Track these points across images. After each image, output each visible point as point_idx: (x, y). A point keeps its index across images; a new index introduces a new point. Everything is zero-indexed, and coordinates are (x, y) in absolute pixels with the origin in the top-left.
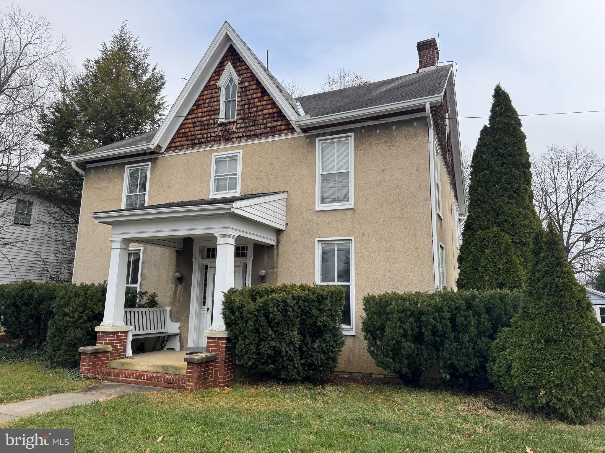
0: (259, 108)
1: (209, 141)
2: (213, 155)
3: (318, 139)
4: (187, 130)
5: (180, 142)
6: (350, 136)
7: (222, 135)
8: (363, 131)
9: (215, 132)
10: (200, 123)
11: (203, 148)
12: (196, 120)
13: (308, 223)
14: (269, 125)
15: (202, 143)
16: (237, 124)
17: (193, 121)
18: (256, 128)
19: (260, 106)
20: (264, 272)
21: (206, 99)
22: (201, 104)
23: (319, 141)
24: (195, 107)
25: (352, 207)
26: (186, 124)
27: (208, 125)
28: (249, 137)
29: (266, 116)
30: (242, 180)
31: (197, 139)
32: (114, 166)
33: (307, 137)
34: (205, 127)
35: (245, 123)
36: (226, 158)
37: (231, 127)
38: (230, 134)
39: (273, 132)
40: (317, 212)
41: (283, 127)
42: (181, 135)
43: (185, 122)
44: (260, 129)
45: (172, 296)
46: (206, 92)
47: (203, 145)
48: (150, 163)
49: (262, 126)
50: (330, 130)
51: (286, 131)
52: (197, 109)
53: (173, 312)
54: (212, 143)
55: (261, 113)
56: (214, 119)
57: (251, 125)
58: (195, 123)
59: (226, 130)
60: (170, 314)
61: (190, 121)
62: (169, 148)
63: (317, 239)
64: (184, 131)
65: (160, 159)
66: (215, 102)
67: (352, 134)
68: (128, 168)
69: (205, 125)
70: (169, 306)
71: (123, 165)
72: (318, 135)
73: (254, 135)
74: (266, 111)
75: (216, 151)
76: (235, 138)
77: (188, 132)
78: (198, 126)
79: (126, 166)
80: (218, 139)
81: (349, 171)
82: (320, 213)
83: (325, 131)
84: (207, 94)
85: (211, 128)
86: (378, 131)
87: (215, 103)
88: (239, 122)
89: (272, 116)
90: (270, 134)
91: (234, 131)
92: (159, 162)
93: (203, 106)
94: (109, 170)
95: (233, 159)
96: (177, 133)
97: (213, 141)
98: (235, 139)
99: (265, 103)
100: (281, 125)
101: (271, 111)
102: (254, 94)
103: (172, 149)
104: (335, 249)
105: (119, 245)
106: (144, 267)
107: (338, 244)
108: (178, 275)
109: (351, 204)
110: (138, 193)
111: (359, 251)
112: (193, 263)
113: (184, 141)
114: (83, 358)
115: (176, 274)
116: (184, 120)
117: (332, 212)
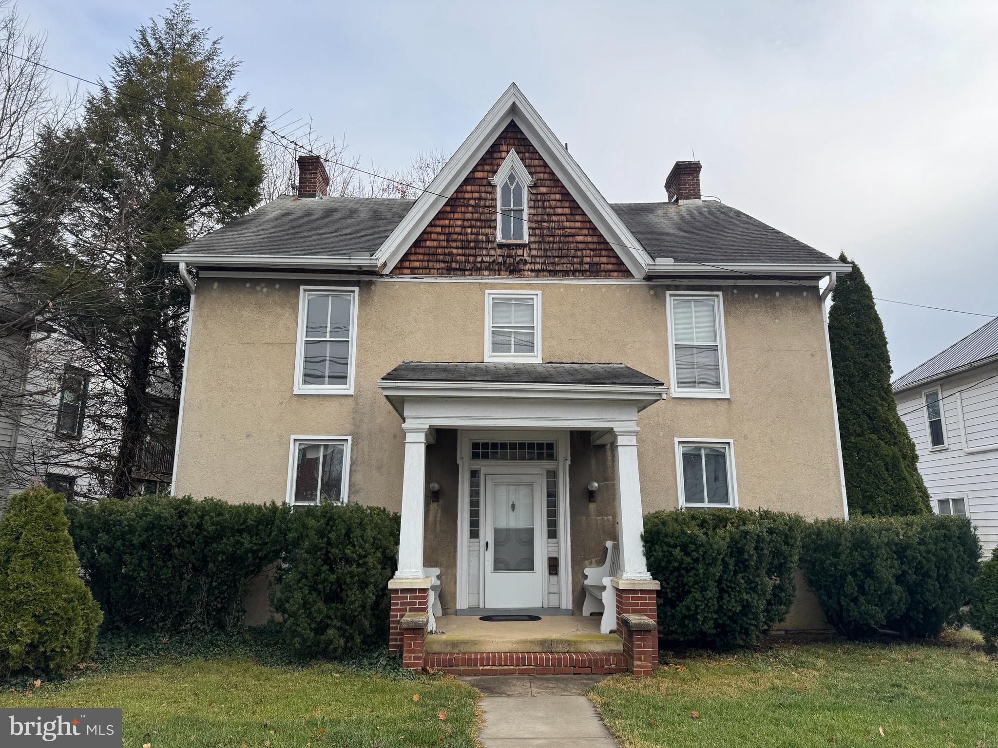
0: (568, 231)
1: (480, 269)
2: (487, 291)
3: (669, 292)
4: (435, 244)
5: (422, 261)
6: (717, 296)
7: (505, 263)
8: (735, 291)
9: (490, 256)
10: (460, 237)
11: (468, 278)
12: (451, 230)
13: (661, 414)
14: (588, 260)
15: (466, 270)
16: (530, 249)
17: (446, 231)
18: (565, 260)
19: (571, 228)
20: (596, 484)
21: (469, 199)
22: (461, 206)
23: (673, 295)
24: (448, 209)
25: (727, 396)
26: (431, 233)
27: (476, 241)
28: (554, 273)
29: (581, 246)
30: (543, 339)
31: (456, 262)
32: (270, 283)
33: (651, 288)
34: (470, 245)
35: (545, 250)
36: (511, 299)
37: (520, 252)
38: (518, 263)
39: (595, 271)
40: (674, 400)
41: (610, 267)
42: (423, 250)
43: (430, 229)
44: (572, 264)
46: (469, 188)
47: (467, 273)
48: (356, 289)
49: (575, 260)
50: (685, 282)
51: (616, 274)
52: (453, 212)
54: (486, 273)
55: (571, 239)
56: (486, 235)
57: (555, 254)
58: (450, 234)
59: (510, 256)
61: (439, 229)
62: (399, 269)
63: (677, 440)
64: (428, 244)
65: (377, 284)
66: (488, 207)
67: (720, 293)
68: (308, 290)
69: (470, 242)
71: (294, 285)
72: (669, 288)
73: (561, 271)
74: (580, 238)
75: (492, 286)
76: (528, 270)
77: (436, 248)
78: (455, 241)
79: (300, 288)
80: (496, 267)
81: (718, 344)
82: (678, 401)
83: (677, 282)
84: (472, 192)
85: (482, 248)
86: (756, 296)
87: (488, 210)
88: (532, 246)
89: (591, 246)
90: (588, 274)
91: (525, 260)
92: (377, 290)
93: (463, 209)
94: (258, 288)
95: (525, 303)
96: (416, 246)
97: (486, 269)
98: (527, 273)
99: (579, 225)
100: (607, 264)
101: (589, 239)
102: (558, 207)
103: (405, 271)
104: (700, 455)
105: (422, 437)
106: (355, 471)
107: (705, 448)
108: (435, 486)
109: (724, 392)
110: (328, 339)
111: (742, 460)
112: (457, 466)
113: (428, 261)
114: (410, 639)
115: (432, 485)
116: (428, 226)
117: (697, 401)
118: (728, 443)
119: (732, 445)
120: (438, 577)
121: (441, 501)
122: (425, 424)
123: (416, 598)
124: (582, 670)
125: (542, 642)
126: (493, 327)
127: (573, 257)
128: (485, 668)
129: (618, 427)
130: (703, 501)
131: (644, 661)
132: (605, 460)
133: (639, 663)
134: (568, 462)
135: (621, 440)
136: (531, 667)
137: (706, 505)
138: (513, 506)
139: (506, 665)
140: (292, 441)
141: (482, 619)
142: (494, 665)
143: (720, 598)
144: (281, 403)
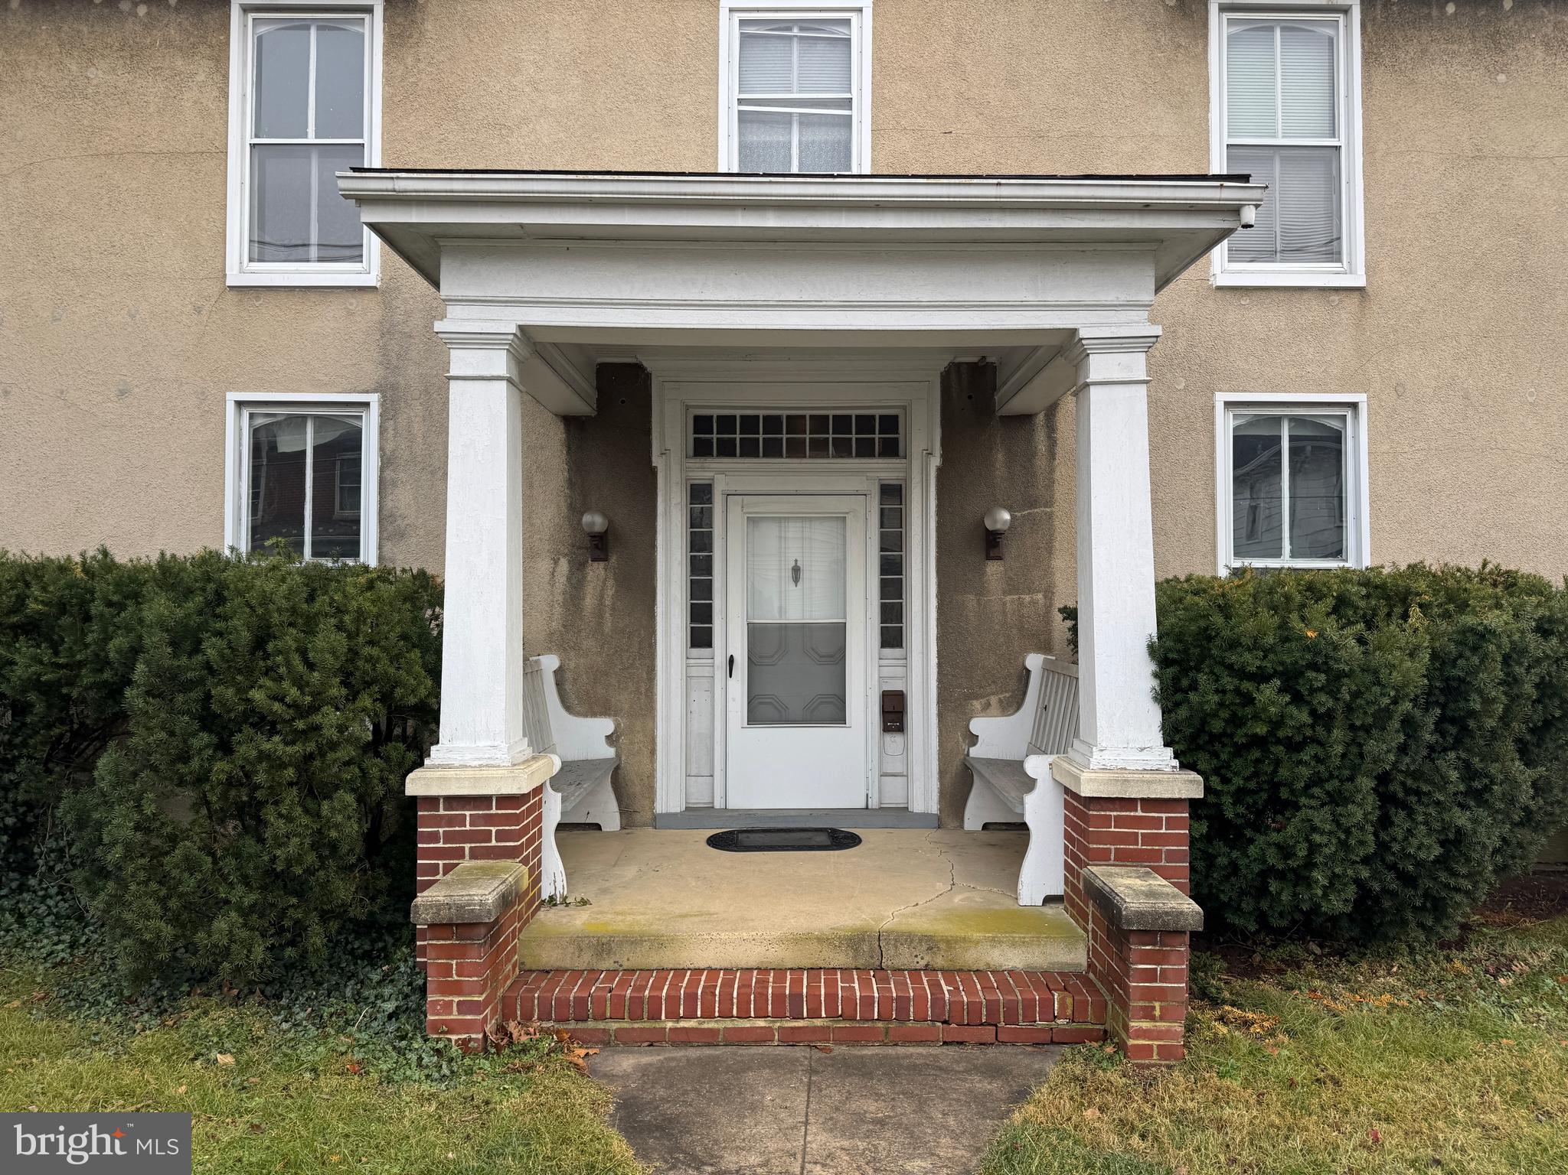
2: (726, 4)
6: (1345, 10)
13: (1181, 331)
20: (1006, 516)
23: (1223, 11)
25: (1360, 281)
36: (786, 25)
40: (1220, 294)
45: (558, 610)
53: (569, 675)
60: (559, 685)
63: (1221, 398)
67: (1355, 4)
68: (247, 11)
70: (549, 651)
81: (1340, 141)
82: (1228, 295)
104: (1279, 438)
105: (499, 362)
106: (394, 484)
107: (1293, 419)
108: (595, 521)
109: (1351, 271)
110: (311, 139)
111: (1385, 447)
112: (653, 472)
114: (448, 952)
115: (587, 518)
117: (1282, 296)
118: (1354, 406)
119: (1363, 410)
120: (610, 739)
121: (613, 559)
122: (508, 321)
123: (490, 820)
124: (966, 1034)
125: (855, 940)
126: (740, 101)
128: (683, 1024)
129: (1092, 325)
130: (1277, 554)
131: (1162, 1018)
132: (1031, 455)
133: (1145, 1025)
134: (936, 461)
135: (1099, 366)
136: (818, 1022)
137: (1286, 561)
138: (796, 571)
139: (744, 1015)
140: (231, 408)
141: (716, 842)
142: (708, 1015)
143: (1385, 822)
144: (198, 310)
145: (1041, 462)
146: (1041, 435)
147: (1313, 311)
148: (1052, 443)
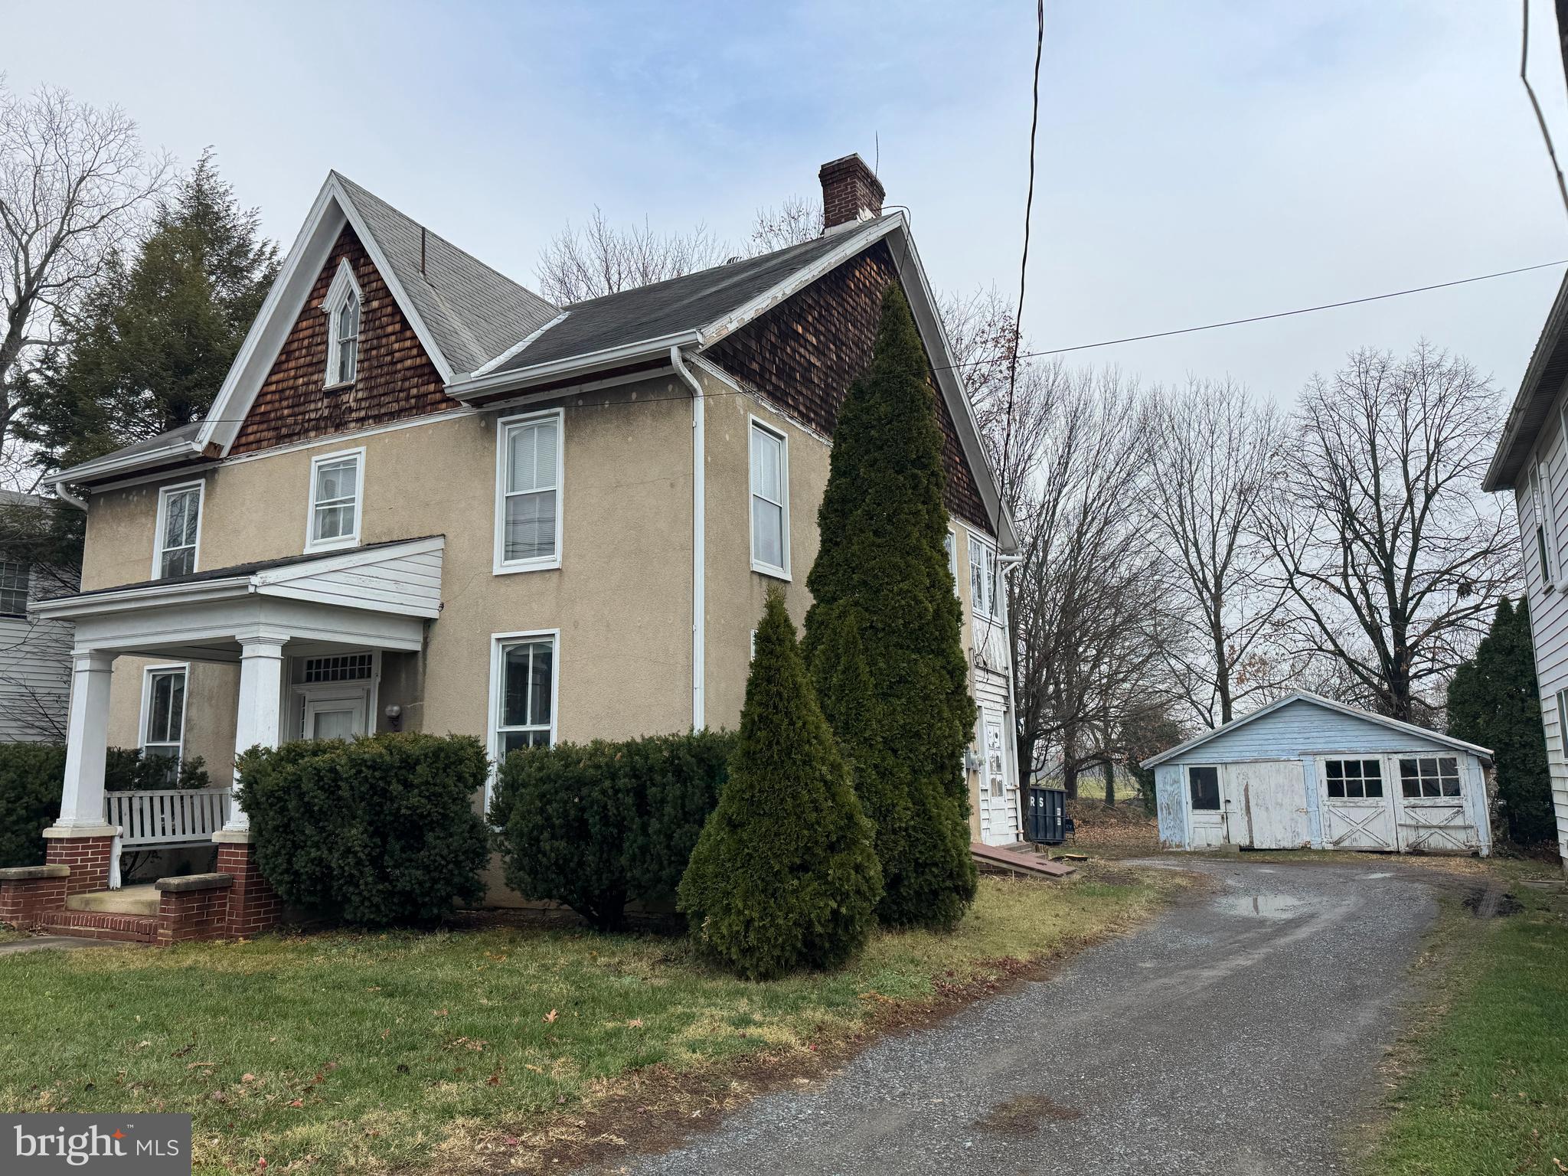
0: (397, 355)
1: (307, 431)
2: (314, 458)
3: (500, 420)
4: (269, 407)
5: (256, 433)
6: (557, 414)
7: (330, 417)
8: (580, 403)
9: (317, 410)
10: (292, 392)
11: (297, 445)
12: (285, 385)
13: (480, 601)
14: (414, 391)
15: (295, 435)
16: (356, 391)
17: (280, 386)
18: (391, 398)
19: (399, 351)
21: (303, 339)
22: (295, 351)
23: (505, 424)
24: (284, 357)
25: (556, 565)
26: (267, 393)
27: (306, 394)
28: (379, 419)
29: (409, 374)
30: (365, 512)
31: (286, 426)
32: (140, 488)
33: (480, 417)
34: (301, 399)
35: (372, 388)
36: (338, 464)
37: (345, 398)
38: (344, 413)
39: (420, 407)
40: (497, 579)
41: (436, 397)
42: (258, 418)
43: (266, 389)
44: (397, 401)
46: (304, 324)
47: (295, 438)
48: (202, 481)
49: (401, 395)
50: (522, 401)
51: (444, 405)
52: (287, 361)
54: (312, 434)
55: (399, 366)
56: (316, 382)
57: (381, 392)
58: (283, 391)
59: (336, 406)
61: (273, 388)
62: (236, 449)
63: (494, 637)
64: (263, 409)
65: (221, 471)
66: (319, 344)
67: (561, 410)
68: (167, 492)
69: (300, 396)
71: (155, 486)
72: (502, 413)
73: (385, 414)
74: (408, 363)
75: (319, 450)
76: (353, 421)
77: (269, 412)
78: (287, 399)
79: (162, 489)
81: (555, 487)
82: (500, 580)
83: (511, 403)
84: (306, 329)
85: (310, 402)
86: (607, 404)
87: (320, 348)
88: (360, 386)
89: (419, 372)
90: (414, 411)
91: (351, 407)
92: (220, 478)
93: (297, 354)
94: (131, 498)
95: (349, 466)
96: (252, 413)
97: (313, 429)
98: (353, 425)
99: (404, 345)
100: (430, 393)
101: (414, 362)
102: (388, 325)
103: (241, 449)
106: (191, 704)
107: (534, 644)
109: (557, 560)
113: (262, 431)
116: (264, 386)
117: (523, 577)
118: (555, 635)
119: (558, 637)
124: (143, 938)
126: (317, 506)
127: (400, 391)
130: (526, 723)
131: (166, 929)
132: (416, 673)
134: (379, 679)
137: (530, 727)
145: (420, 677)
146: (420, 663)
147: (536, 583)
148: (425, 665)
